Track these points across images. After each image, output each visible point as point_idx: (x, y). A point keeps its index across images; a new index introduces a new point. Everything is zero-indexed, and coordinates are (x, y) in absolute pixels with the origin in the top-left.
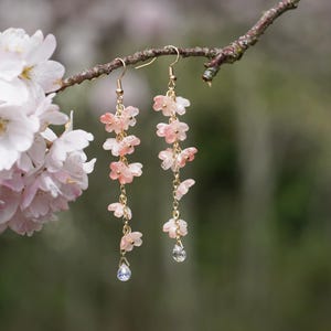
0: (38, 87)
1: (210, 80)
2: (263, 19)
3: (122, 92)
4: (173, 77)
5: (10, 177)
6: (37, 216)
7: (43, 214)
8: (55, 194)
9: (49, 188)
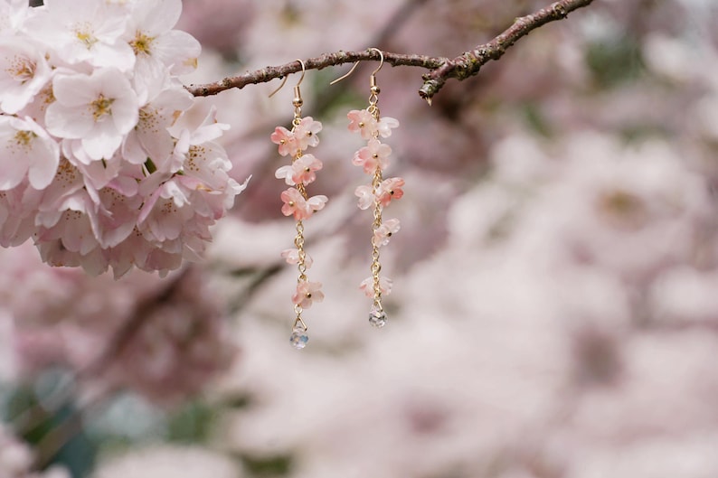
0: (161, 65)
1: (431, 96)
2: (513, 28)
3: (300, 102)
4: (375, 88)
5: (116, 175)
6: (162, 240)
7: (171, 238)
8: (179, 203)
9: (171, 194)
